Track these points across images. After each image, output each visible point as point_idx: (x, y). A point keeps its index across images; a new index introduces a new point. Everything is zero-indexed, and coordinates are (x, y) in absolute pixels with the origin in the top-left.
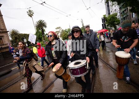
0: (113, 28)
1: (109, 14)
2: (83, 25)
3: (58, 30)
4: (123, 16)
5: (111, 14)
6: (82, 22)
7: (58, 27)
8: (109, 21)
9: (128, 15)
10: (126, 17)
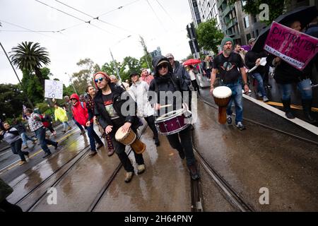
0: (212, 53)
1: (199, 21)
2: (146, 50)
3: (85, 67)
4: (227, 25)
5: (204, 21)
6: (142, 42)
7: (83, 59)
8: (202, 36)
9: (237, 24)
10: (233, 26)
